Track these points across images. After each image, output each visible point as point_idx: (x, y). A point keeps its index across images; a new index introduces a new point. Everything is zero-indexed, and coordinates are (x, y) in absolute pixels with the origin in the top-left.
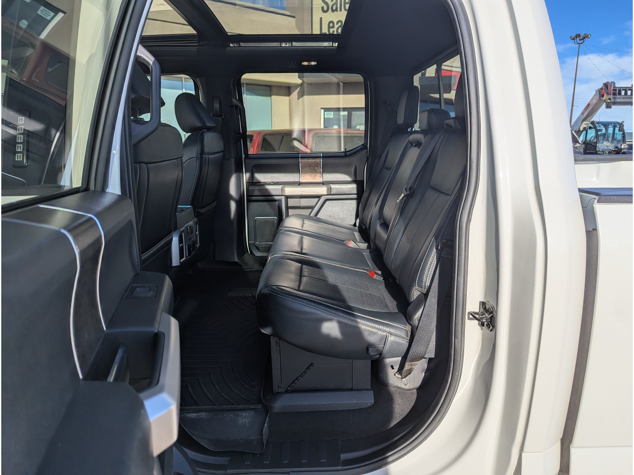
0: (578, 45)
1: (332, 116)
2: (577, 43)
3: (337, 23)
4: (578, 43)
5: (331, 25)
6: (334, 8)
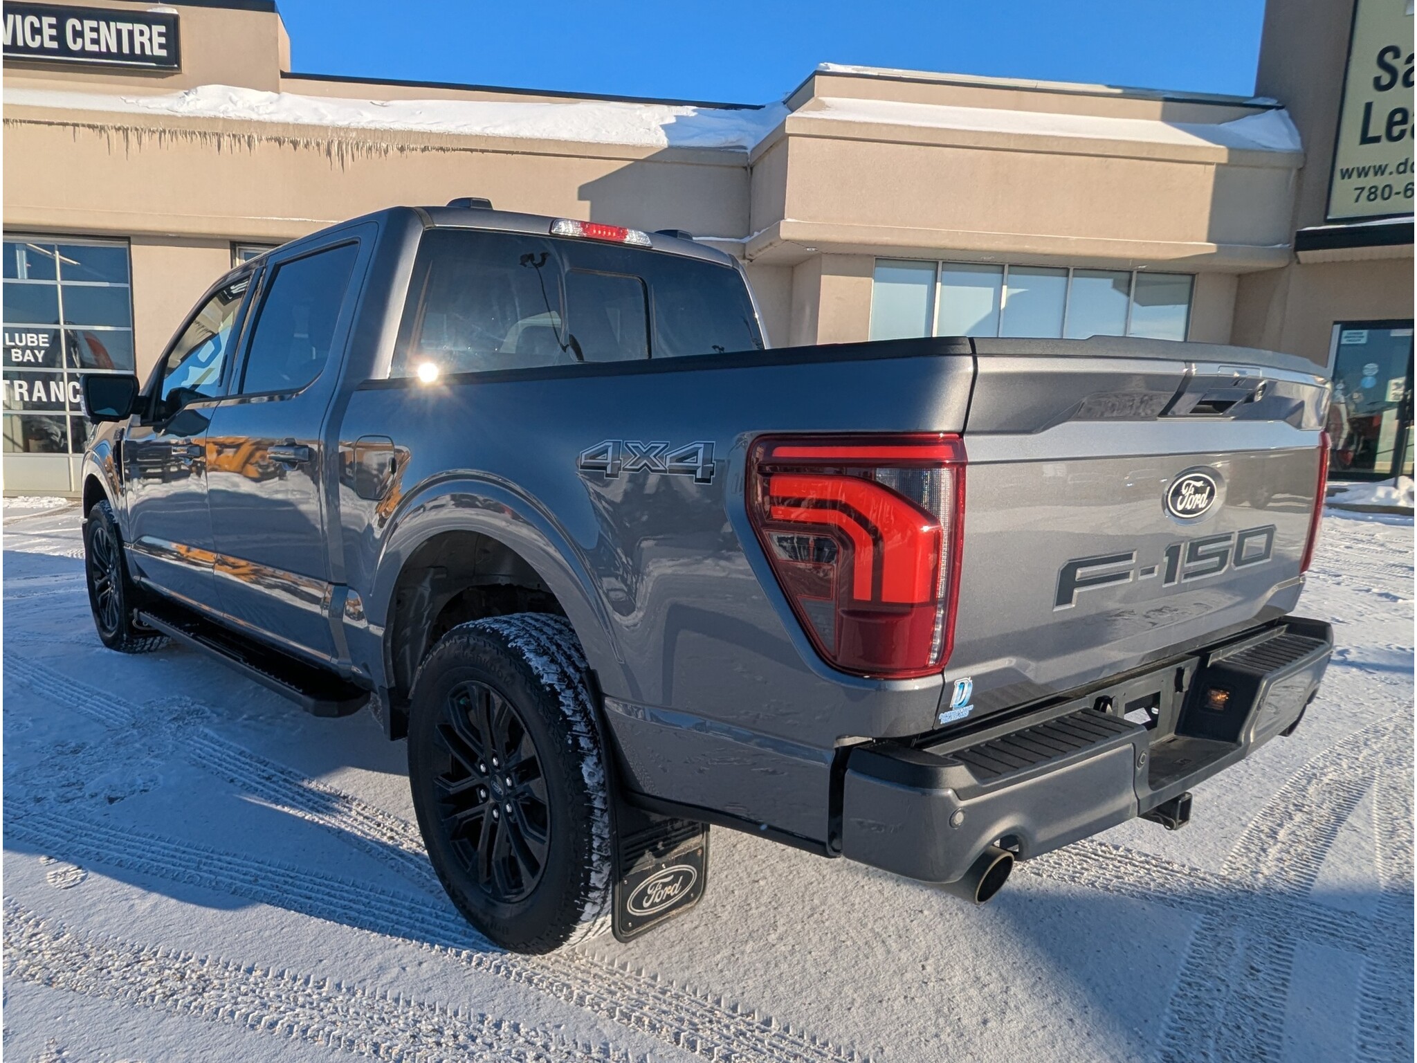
5: (1395, 119)
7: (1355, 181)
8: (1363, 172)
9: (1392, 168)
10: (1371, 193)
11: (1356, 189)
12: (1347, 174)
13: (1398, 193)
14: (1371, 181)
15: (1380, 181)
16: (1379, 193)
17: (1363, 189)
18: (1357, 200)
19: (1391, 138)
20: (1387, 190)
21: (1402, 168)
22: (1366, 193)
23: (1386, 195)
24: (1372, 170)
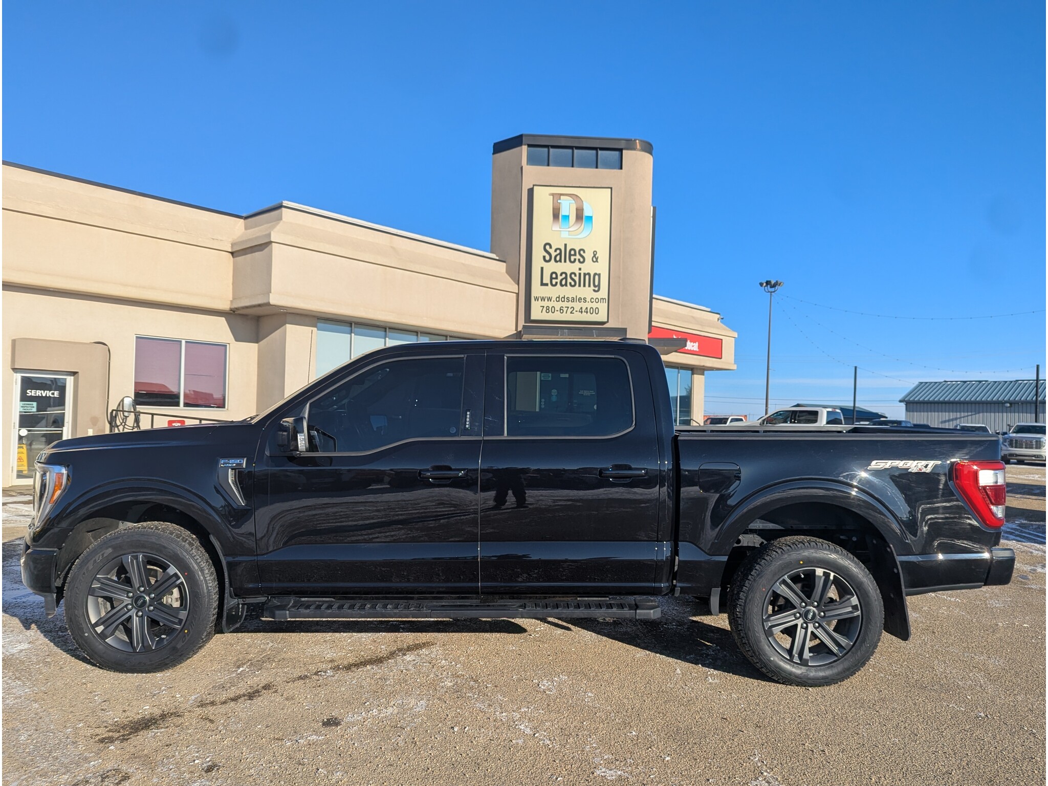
0: (770, 293)
1: (550, 379)
2: (767, 291)
3: (561, 275)
4: (769, 292)
5: (554, 276)
6: (558, 258)
7: (540, 303)
8: (543, 299)
9: (554, 299)
10: (547, 309)
11: (541, 306)
12: (536, 299)
13: (557, 311)
14: (546, 304)
15: (550, 304)
16: (550, 309)
17: (543, 307)
18: (542, 312)
19: (552, 285)
20: (553, 308)
21: (558, 299)
22: (545, 309)
23: (553, 311)
24: (546, 299)
